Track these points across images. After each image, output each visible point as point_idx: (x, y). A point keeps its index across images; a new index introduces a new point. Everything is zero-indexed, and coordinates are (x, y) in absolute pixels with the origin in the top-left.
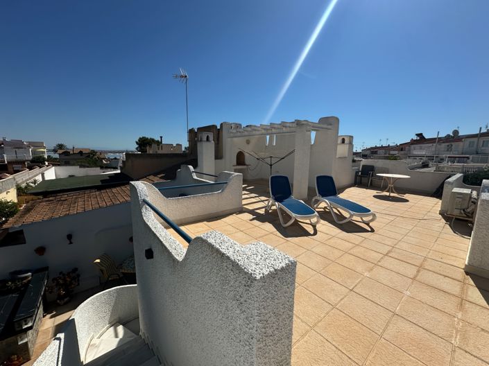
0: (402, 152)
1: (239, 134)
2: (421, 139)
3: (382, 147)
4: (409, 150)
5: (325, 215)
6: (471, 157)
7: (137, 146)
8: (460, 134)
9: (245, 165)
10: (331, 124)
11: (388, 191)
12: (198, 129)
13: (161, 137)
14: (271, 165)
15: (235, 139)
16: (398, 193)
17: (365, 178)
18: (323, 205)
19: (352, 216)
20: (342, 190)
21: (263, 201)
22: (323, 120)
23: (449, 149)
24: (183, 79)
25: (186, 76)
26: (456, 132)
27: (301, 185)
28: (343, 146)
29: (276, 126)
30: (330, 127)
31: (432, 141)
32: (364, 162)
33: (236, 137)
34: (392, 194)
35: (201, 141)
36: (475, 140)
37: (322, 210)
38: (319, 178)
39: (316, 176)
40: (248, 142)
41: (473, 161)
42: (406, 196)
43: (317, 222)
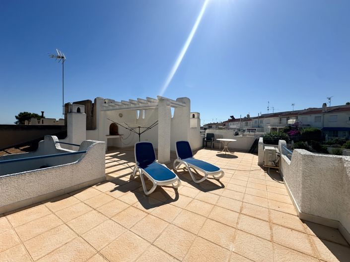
0: (225, 126)
1: (111, 108)
2: (233, 119)
3: (214, 123)
4: (228, 125)
5: (185, 176)
6: (257, 129)
7: (17, 120)
8: (250, 117)
9: (118, 135)
10: (185, 103)
11: (224, 151)
12: (74, 103)
13: (43, 112)
14: (139, 134)
15: (108, 112)
16: (231, 152)
17: (209, 142)
18: (182, 166)
19: (206, 175)
20: (196, 151)
21: (130, 167)
22: (180, 100)
23: (247, 125)
24: (60, 59)
25: (63, 57)
26: (248, 115)
27: (164, 149)
28: (193, 119)
29: (142, 101)
30: (184, 105)
31: (238, 120)
32: (208, 131)
33: (108, 110)
34: (227, 153)
35: (71, 112)
36: (257, 120)
37: (182, 170)
38: (178, 143)
39: (176, 141)
40: (121, 116)
41: (258, 131)
42: (236, 154)
43: (179, 185)
